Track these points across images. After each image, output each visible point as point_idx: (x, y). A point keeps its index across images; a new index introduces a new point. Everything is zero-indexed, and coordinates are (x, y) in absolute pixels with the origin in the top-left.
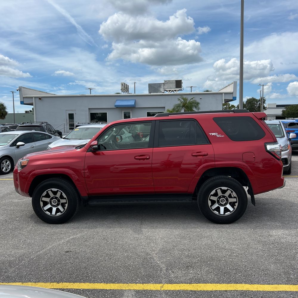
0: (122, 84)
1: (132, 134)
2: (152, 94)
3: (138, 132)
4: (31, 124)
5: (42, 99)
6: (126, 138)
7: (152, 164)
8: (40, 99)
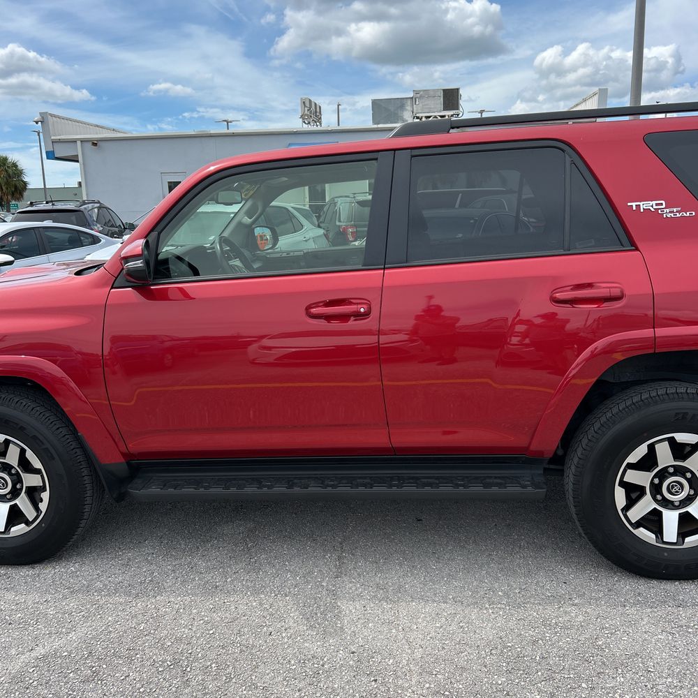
0: (304, 102)
1: (327, 231)
2: (380, 126)
3: (343, 224)
4: (53, 205)
5: (99, 143)
6: (306, 241)
7: (379, 333)
8: (95, 144)
